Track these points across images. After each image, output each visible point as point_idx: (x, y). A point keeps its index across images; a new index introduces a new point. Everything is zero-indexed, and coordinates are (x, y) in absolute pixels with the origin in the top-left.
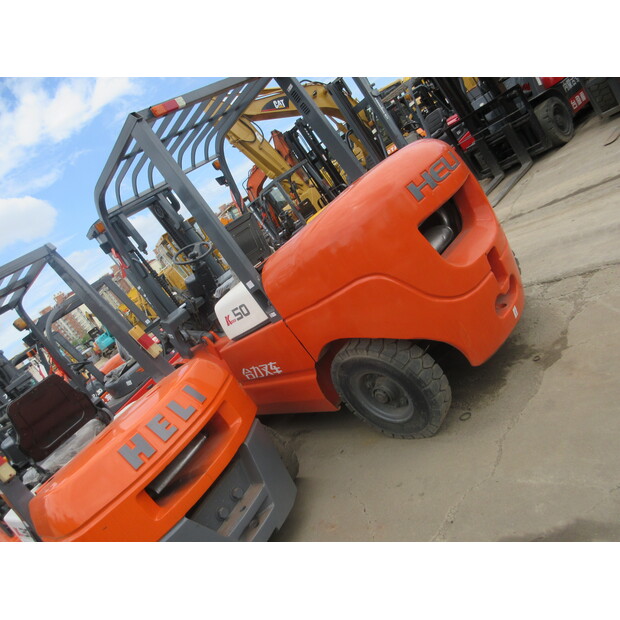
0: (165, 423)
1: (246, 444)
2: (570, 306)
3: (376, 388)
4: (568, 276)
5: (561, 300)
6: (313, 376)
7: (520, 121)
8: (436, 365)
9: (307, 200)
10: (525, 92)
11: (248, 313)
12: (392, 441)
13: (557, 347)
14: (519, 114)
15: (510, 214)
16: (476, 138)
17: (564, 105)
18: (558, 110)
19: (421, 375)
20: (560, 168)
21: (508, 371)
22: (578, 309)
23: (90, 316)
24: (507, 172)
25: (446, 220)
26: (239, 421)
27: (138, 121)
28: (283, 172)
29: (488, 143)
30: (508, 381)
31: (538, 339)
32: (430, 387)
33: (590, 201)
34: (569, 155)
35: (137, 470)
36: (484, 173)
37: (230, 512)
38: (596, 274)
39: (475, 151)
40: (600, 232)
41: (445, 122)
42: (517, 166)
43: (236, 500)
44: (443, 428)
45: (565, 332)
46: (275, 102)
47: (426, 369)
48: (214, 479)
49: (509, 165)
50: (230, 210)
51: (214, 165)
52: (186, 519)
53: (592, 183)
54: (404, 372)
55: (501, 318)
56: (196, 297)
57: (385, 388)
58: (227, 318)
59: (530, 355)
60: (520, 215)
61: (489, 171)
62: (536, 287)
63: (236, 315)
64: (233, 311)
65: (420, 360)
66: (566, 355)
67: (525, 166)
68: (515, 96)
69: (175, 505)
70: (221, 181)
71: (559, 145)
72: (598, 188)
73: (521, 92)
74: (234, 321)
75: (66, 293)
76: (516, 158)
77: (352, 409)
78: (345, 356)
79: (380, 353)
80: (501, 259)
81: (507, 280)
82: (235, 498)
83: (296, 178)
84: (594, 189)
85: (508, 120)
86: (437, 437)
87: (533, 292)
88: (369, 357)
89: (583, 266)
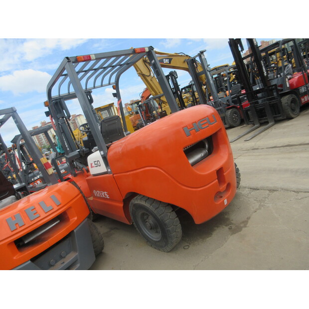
0: (34, 211)
1: (75, 231)
2: (257, 205)
3: (147, 220)
4: (263, 189)
5: (255, 200)
6: (122, 205)
7: (274, 102)
8: (177, 218)
9: (165, 111)
10: (279, 88)
11: (100, 166)
12: (150, 248)
13: (242, 225)
14: (274, 98)
15: (253, 147)
16: (251, 104)
17: (297, 99)
18: (293, 101)
19: (167, 222)
20: (285, 130)
21: (215, 230)
22: (260, 208)
23: (55, 136)
24: (262, 124)
25: (207, 146)
26: (76, 218)
27: (68, 62)
28: (159, 94)
29: (255, 108)
30: (213, 235)
31: (236, 217)
32: (170, 229)
33: (290, 152)
34: (292, 125)
35: (12, 231)
36: (251, 122)
37: (56, 263)
38: (275, 192)
39: (249, 110)
40: (286, 171)
41: (241, 91)
42: (267, 123)
43: (61, 257)
44: (174, 249)
45: (249, 218)
46: (164, 60)
47: (171, 218)
48: (51, 245)
49: (263, 121)
50: (132, 104)
51: (113, 86)
52: (30, 262)
53: (295, 144)
54: (159, 217)
55: (216, 203)
56: (86, 148)
57: (151, 222)
58: (91, 164)
59: (228, 225)
60: (257, 149)
61: (253, 121)
62: (247, 189)
63: (95, 164)
64: (94, 162)
65: (169, 214)
66: (245, 231)
67: (270, 124)
68: (273, 89)
69: (27, 253)
70: (115, 95)
71: (290, 118)
72: (297, 147)
73: (276, 88)
74: (94, 167)
75: (47, 122)
76: (267, 119)
77: (136, 226)
78: (136, 201)
79: (151, 205)
80: (224, 174)
81: (226, 185)
82: (61, 256)
83: (164, 99)
84: (294, 147)
85: (268, 100)
86: (169, 253)
87: (245, 192)
88: (145, 205)
89: (271, 186)
